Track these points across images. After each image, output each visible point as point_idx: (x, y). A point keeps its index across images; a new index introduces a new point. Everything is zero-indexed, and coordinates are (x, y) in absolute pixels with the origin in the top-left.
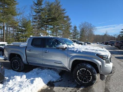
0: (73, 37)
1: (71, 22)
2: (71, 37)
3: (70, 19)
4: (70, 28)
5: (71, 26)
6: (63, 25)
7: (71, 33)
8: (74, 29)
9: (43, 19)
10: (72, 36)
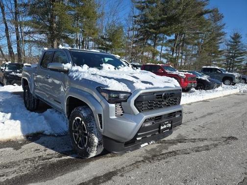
0: (228, 61)
1: (224, 24)
2: (221, 62)
3: (223, 17)
4: (219, 38)
5: (223, 34)
6: (198, 33)
7: (220, 51)
8: (233, 41)
9: (151, 21)
10: (223, 57)
